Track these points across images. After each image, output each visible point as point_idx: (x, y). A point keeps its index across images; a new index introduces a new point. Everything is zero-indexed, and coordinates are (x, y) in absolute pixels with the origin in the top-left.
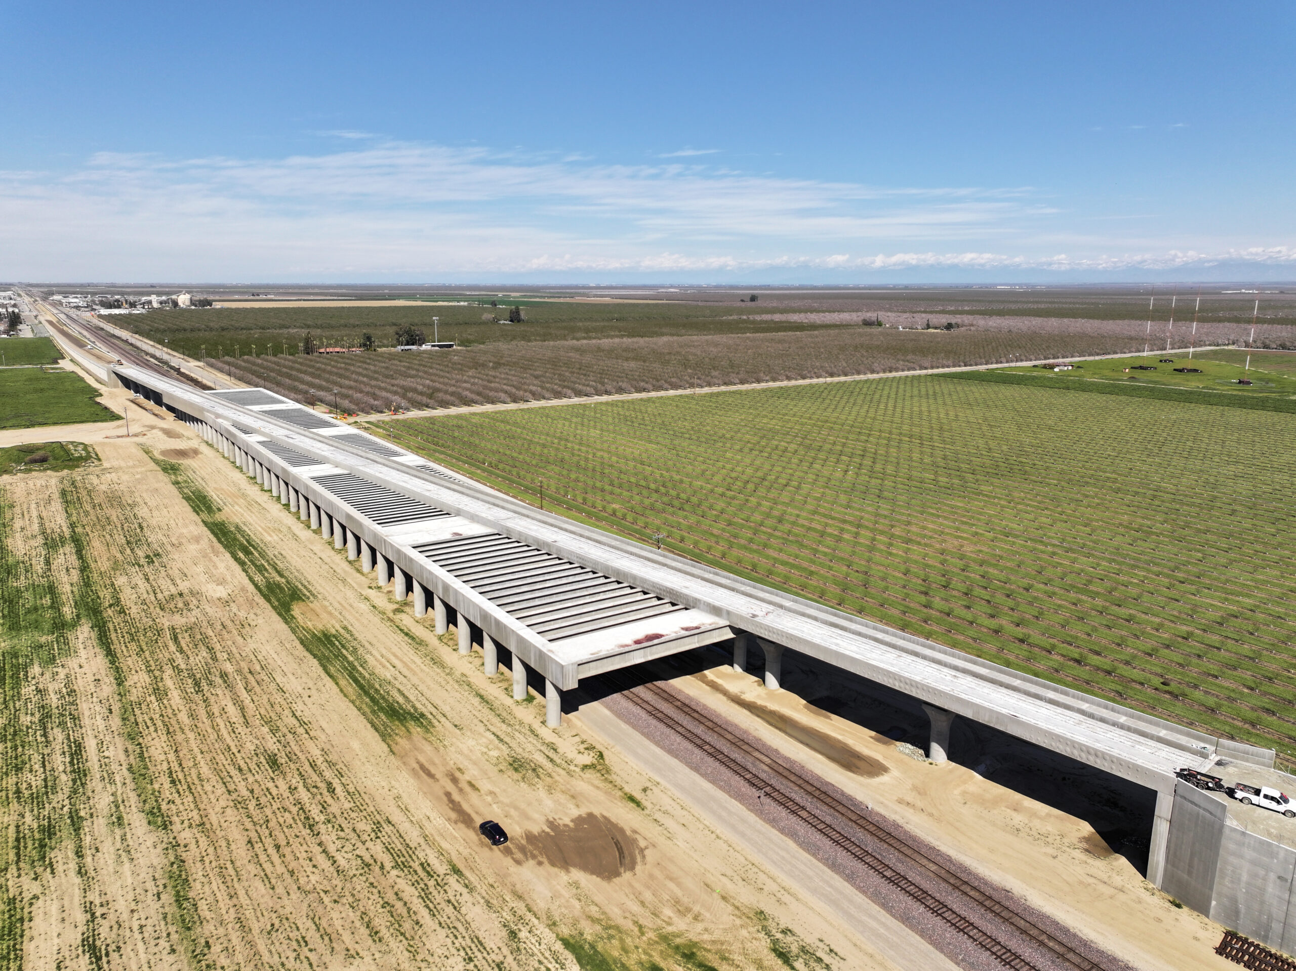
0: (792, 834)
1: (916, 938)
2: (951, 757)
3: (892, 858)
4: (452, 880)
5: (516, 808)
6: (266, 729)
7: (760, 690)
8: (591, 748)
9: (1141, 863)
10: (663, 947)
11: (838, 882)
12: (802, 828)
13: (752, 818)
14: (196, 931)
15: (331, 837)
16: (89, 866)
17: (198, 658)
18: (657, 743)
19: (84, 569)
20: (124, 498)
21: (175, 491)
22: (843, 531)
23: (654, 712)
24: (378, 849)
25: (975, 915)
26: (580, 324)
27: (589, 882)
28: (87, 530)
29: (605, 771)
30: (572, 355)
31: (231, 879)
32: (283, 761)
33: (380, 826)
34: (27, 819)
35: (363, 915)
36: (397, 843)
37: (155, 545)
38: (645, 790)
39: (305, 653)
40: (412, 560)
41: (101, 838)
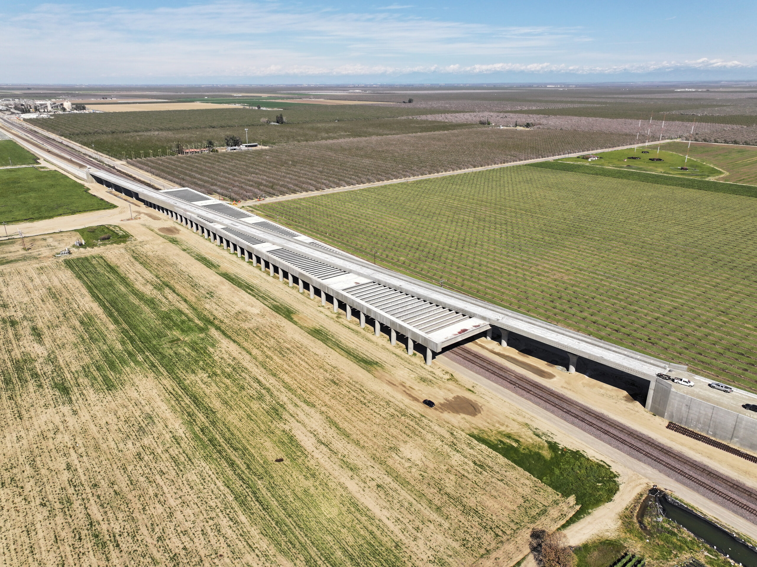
0: (530, 400)
1: (577, 429)
2: (577, 370)
3: (565, 405)
4: (423, 419)
5: (432, 395)
6: (322, 370)
7: (500, 347)
8: (447, 373)
9: (644, 403)
10: (499, 435)
11: (549, 414)
12: (533, 397)
13: (514, 395)
14: (351, 437)
15: (374, 407)
16: (299, 420)
17: (272, 342)
18: (471, 370)
19: (185, 301)
20: (167, 260)
21: (188, 255)
22: (509, 270)
23: (465, 358)
24: (392, 410)
25: (594, 421)
26: (319, 125)
27: (468, 417)
28: (166, 279)
29: (456, 381)
30: (330, 153)
31: (350, 422)
32: (337, 382)
33: (388, 403)
34: (264, 405)
35: (401, 430)
36: (397, 408)
37: (206, 287)
38: (473, 387)
39: (314, 338)
40: (346, 297)
41: (295, 411)
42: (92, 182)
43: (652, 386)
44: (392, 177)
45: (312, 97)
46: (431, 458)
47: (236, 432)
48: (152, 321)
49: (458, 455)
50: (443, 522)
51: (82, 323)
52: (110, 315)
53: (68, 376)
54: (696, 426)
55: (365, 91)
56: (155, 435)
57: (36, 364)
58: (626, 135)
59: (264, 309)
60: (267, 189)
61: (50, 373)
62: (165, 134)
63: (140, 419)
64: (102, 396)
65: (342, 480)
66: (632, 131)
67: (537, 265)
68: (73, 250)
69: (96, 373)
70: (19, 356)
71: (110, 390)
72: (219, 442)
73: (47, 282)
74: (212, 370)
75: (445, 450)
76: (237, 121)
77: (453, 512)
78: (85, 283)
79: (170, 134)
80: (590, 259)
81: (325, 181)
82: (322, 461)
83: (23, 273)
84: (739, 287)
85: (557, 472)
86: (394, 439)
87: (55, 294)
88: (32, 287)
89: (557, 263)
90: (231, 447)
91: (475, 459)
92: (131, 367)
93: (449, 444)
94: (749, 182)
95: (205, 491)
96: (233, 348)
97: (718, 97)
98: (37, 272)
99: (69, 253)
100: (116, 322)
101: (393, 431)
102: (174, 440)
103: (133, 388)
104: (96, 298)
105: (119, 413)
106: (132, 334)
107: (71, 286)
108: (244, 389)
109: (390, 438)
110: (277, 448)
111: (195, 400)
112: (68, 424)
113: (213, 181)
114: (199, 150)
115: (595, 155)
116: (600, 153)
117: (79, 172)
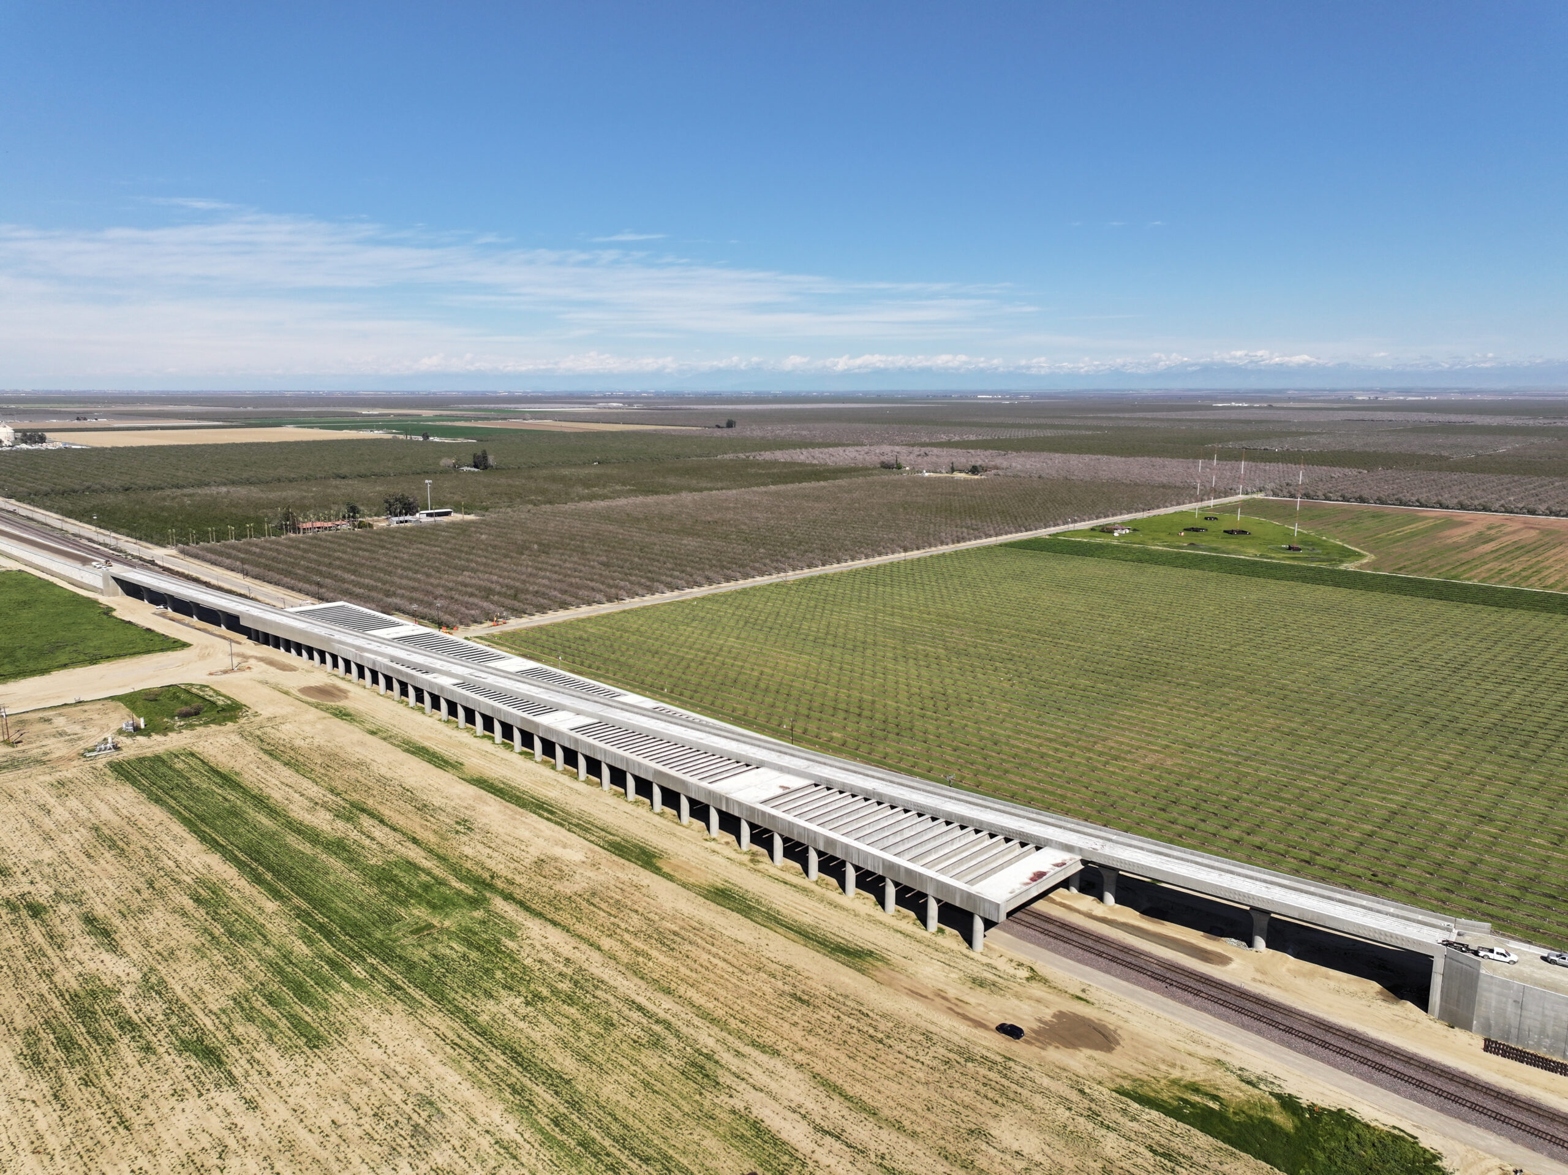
0: (1205, 1010)
1: (1320, 1064)
2: (1270, 946)
3: (1278, 1017)
4: (1011, 1064)
5: (1008, 1014)
6: (763, 975)
7: (1101, 905)
8: (1020, 965)
9: (1423, 1004)
10: (1176, 1087)
11: (1254, 1036)
12: (1209, 1005)
13: (1171, 1002)
14: (881, 1114)
15: (902, 1047)
16: (758, 1085)
17: (635, 920)
18: (1065, 956)
19: (415, 841)
20: (343, 755)
21: (384, 743)
22: (1056, 750)
23: (1045, 932)
24: (942, 1051)
25: (1347, 1046)
26: (566, 472)
27: (1098, 1055)
28: (355, 797)
29: (1045, 981)
31: (865, 1081)
32: (806, 997)
33: (927, 1036)
34: (670, 1059)
36: (951, 1046)
37: (449, 810)
38: (1084, 991)
39: (720, 908)
40: (774, 817)
41: (742, 1066)
42: (115, 594)
43: (1438, 966)
44: (753, 573)
45: (528, 416)
46: (1060, 1148)
47: (630, 1121)
48: (356, 889)
49: (1112, 1135)
51: (198, 900)
52: (258, 880)
53: (208, 1023)
54: (1539, 1044)
55: (630, 404)
56: (457, 1144)
57: (121, 999)
58: (1164, 486)
59: (592, 851)
60: (508, 602)
61: (161, 1017)
62: (241, 492)
63: (408, 1109)
64: (301, 1062)
66: (1172, 480)
67: (1105, 739)
68: (123, 740)
69: (269, 1011)
70: (75, 985)
71: (317, 1047)
72: (603, 1148)
73: (84, 814)
74: (528, 988)
75: (1082, 1128)
76: (390, 464)
78: (173, 811)
79: (255, 493)
80: (1199, 724)
81: (622, 583)
82: (839, 1171)
83: (20, 795)
84: (1488, 769)
85: (1321, 1157)
86: (969, 1112)
87: (111, 840)
88: (53, 827)
89: (1138, 733)
90: (634, 1154)
91: (1149, 1142)
92: (346, 994)
93: (1085, 1113)
94: (1415, 571)
96: (555, 936)
97: (1296, 417)
98: (54, 792)
99: (116, 748)
100: (276, 894)
101: (959, 1094)
102: (502, 1151)
103: (368, 1040)
104: (214, 845)
105: (355, 1098)
106: (320, 918)
107: (143, 819)
108: (612, 1025)
109: (961, 1109)
110: (734, 1152)
111: (516, 1056)
112: (245, 1133)
113: (387, 587)
114: (330, 524)
115: (1123, 525)
116: (1131, 521)
117: (83, 573)
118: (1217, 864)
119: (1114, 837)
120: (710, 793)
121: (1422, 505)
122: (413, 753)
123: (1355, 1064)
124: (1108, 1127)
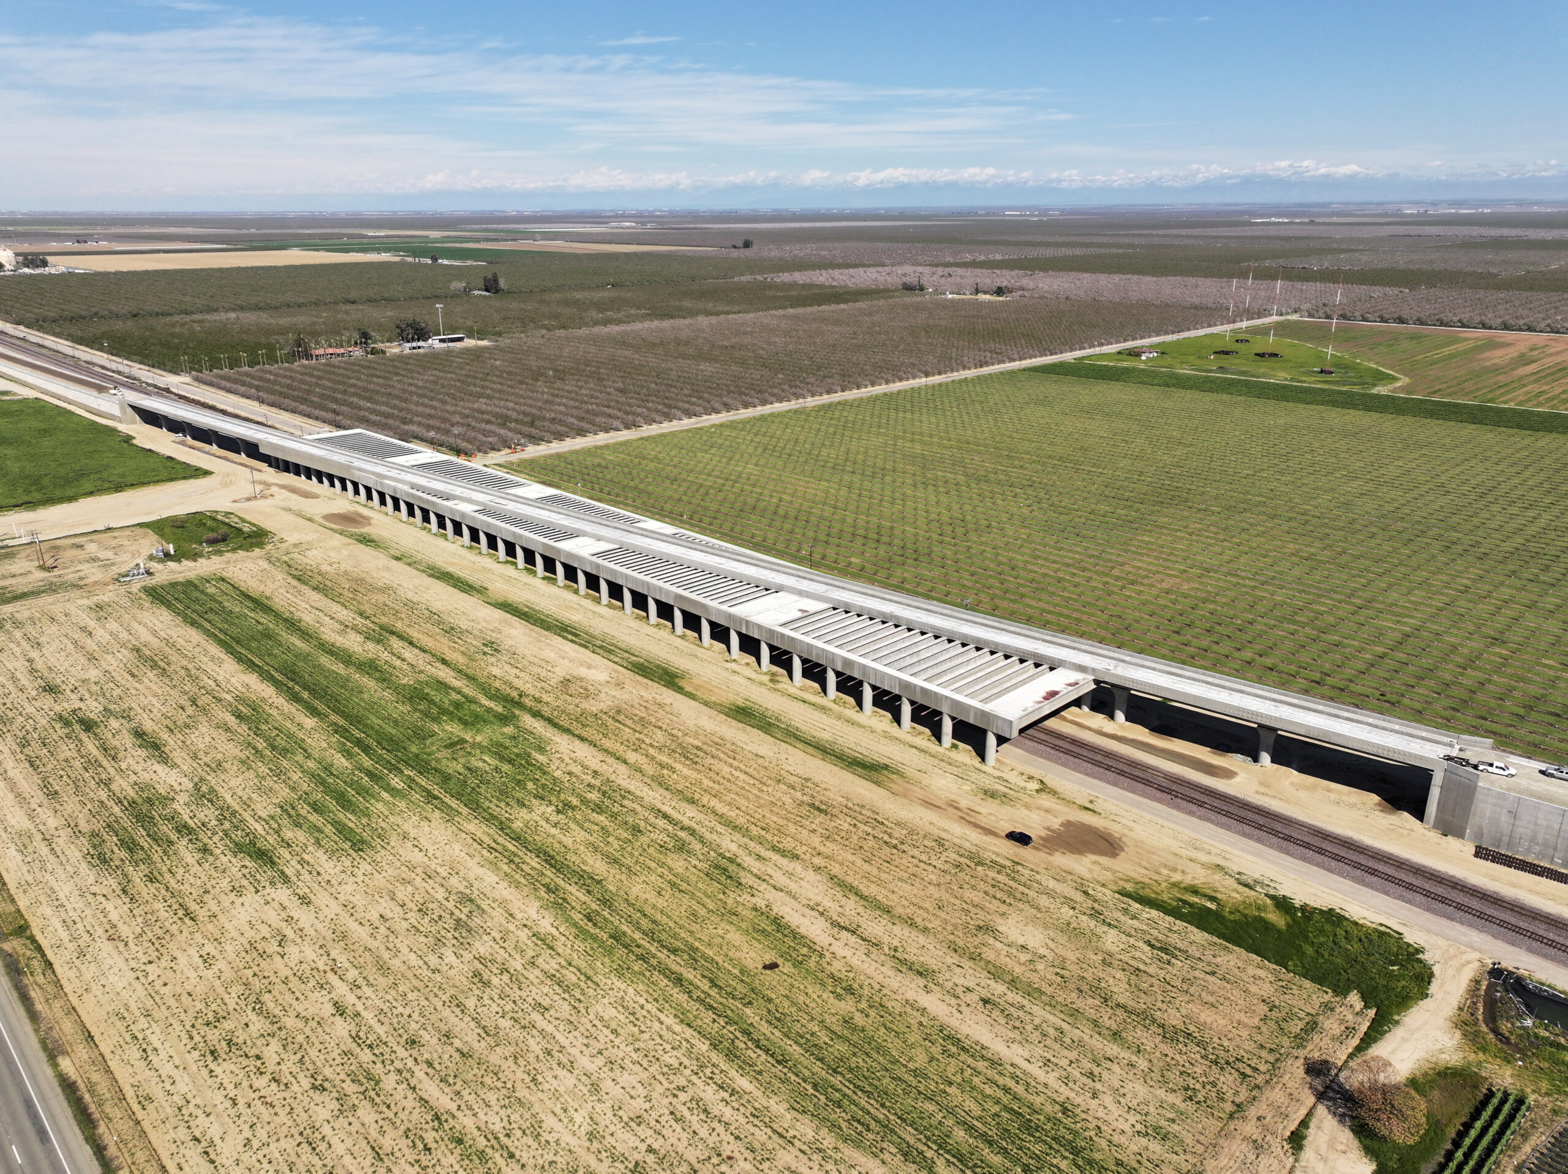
0: (1208, 820)
1: (1315, 868)
2: (1275, 761)
3: (1278, 827)
4: (1019, 868)
6: (783, 787)
7: (1111, 723)
8: (1031, 778)
9: (1419, 814)
10: (1176, 889)
11: (1253, 843)
12: (1212, 815)
13: (1176, 812)
14: (895, 912)
15: (916, 852)
16: (778, 886)
17: (660, 736)
18: (1074, 770)
19: (444, 662)
20: (369, 579)
21: (409, 569)
22: (1074, 575)
23: (1055, 748)
24: (954, 856)
25: (1343, 852)
26: (579, 295)
27: (1104, 860)
28: (384, 620)
29: (1054, 793)
30: (627, 353)
31: (880, 882)
32: (824, 807)
33: (940, 842)
34: (694, 862)
35: (986, 893)
36: (962, 851)
37: (476, 632)
38: (1091, 802)
39: (741, 725)
40: (793, 639)
41: (763, 868)
42: (134, 422)
43: (1437, 779)
44: (771, 399)
45: (538, 236)
46: (1063, 942)
47: (658, 917)
48: (390, 707)
49: (1113, 932)
50: (1134, 1058)
51: (239, 716)
52: (295, 698)
53: (259, 828)
54: (1528, 851)
55: (644, 223)
56: (498, 936)
57: (176, 806)
58: (1196, 307)
59: (616, 671)
60: (525, 429)
61: (214, 822)
62: (250, 318)
63: (450, 905)
64: (348, 863)
65: (911, 995)
66: (1204, 301)
67: (1123, 564)
68: (155, 566)
69: (314, 818)
70: (131, 793)
71: (361, 850)
72: (634, 940)
73: (124, 635)
74: (558, 798)
75: (1084, 925)
76: (399, 288)
77: (1148, 1039)
78: (209, 634)
79: (264, 318)
80: (1218, 549)
81: (639, 410)
82: (855, 962)
83: (62, 618)
84: (1505, 592)
85: (1309, 950)
86: (979, 911)
87: (153, 660)
88: (96, 648)
89: (1157, 558)
90: (663, 946)
91: (1148, 937)
92: (386, 802)
93: (1088, 912)
94: (1450, 395)
95: (646, 1036)
96: (583, 751)
97: (1337, 234)
98: (93, 615)
99: (149, 573)
100: (313, 712)
101: (969, 894)
102: (539, 942)
103: (409, 844)
104: (251, 666)
105: (400, 896)
106: (357, 734)
107: (181, 641)
108: (640, 831)
109: (970, 908)
110: (756, 944)
111: (549, 859)
112: (301, 925)
113: (403, 414)
114: (342, 351)
115: (1151, 348)
116: (1159, 344)
117: (100, 401)
118: (1227, 684)
119: (1128, 659)
120: (730, 616)
121: (1463, 326)
122: (438, 578)
123: (1349, 868)
124: (1109, 925)
